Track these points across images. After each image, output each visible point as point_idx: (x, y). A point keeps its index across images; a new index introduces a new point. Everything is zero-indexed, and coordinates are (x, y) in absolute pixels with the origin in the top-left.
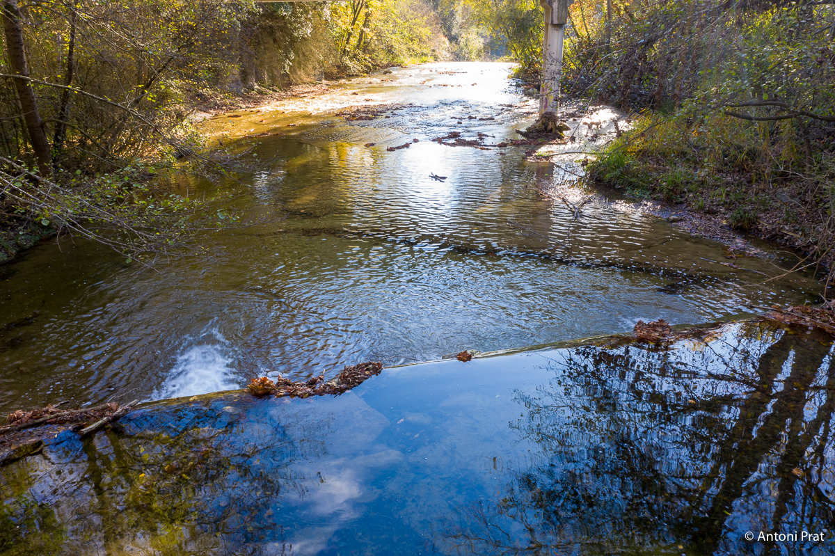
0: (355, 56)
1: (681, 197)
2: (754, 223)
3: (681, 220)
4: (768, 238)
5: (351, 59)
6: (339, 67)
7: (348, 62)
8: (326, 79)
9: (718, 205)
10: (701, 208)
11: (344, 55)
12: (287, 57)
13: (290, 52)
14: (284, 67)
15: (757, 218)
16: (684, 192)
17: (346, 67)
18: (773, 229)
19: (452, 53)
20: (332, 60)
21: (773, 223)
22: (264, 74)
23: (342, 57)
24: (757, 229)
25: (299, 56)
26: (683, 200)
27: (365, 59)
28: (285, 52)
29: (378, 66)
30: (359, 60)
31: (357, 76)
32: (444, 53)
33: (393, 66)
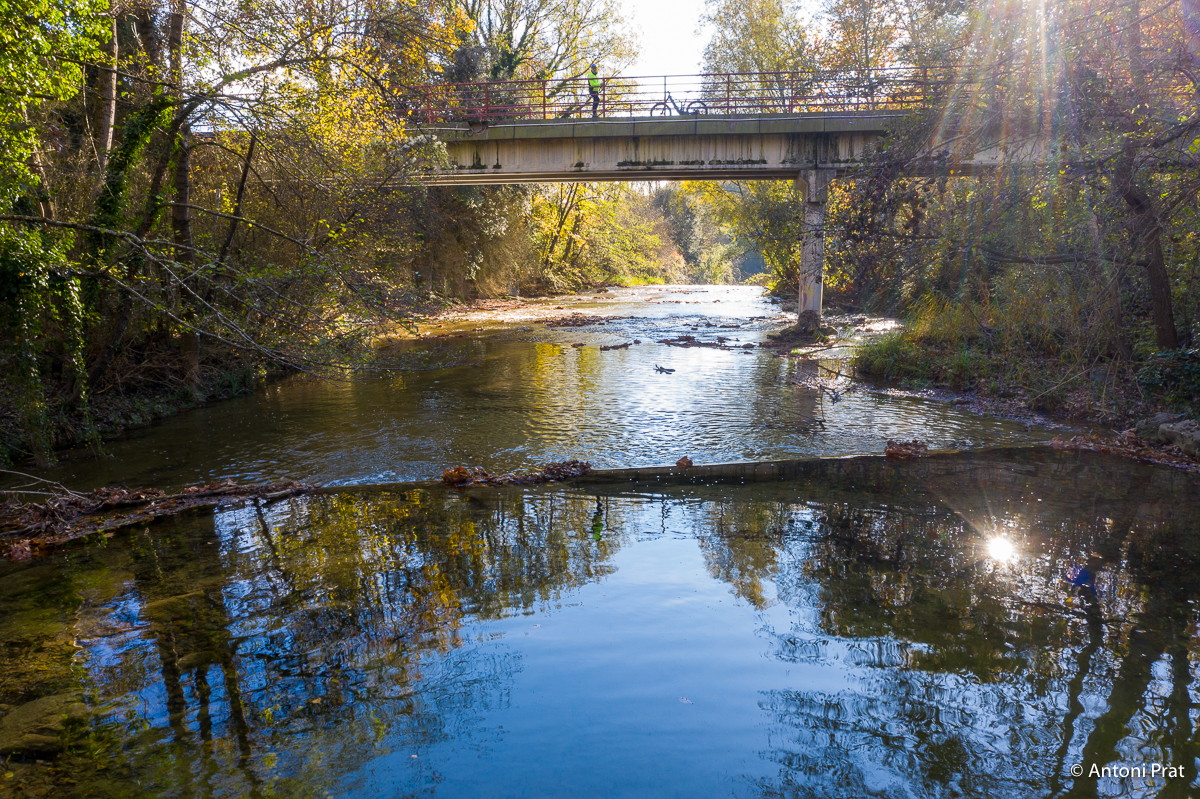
0: (560, 269)
1: (971, 383)
2: (1058, 402)
3: (968, 403)
4: (1076, 417)
5: (555, 272)
6: (539, 281)
7: (551, 275)
8: (520, 295)
9: (1016, 388)
10: (994, 391)
11: (545, 267)
12: (473, 260)
13: (478, 254)
14: (470, 273)
15: (1062, 397)
16: (974, 377)
17: (549, 283)
18: (1082, 407)
19: (689, 276)
20: (530, 270)
21: (1082, 401)
22: (443, 282)
23: (543, 269)
24: (1063, 408)
25: (488, 262)
26: (972, 386)
27: (573, 274)
28: (472, 253)
29: (591, 284)
30: (565, 274)
31: (562, 294)
32: (678, 274)
33: (610, 285)
